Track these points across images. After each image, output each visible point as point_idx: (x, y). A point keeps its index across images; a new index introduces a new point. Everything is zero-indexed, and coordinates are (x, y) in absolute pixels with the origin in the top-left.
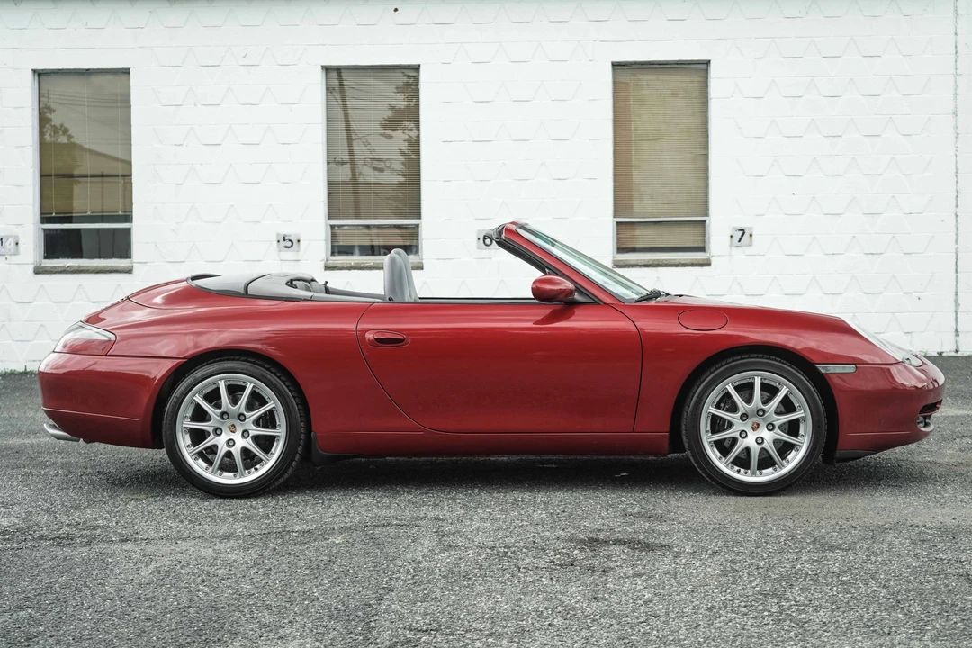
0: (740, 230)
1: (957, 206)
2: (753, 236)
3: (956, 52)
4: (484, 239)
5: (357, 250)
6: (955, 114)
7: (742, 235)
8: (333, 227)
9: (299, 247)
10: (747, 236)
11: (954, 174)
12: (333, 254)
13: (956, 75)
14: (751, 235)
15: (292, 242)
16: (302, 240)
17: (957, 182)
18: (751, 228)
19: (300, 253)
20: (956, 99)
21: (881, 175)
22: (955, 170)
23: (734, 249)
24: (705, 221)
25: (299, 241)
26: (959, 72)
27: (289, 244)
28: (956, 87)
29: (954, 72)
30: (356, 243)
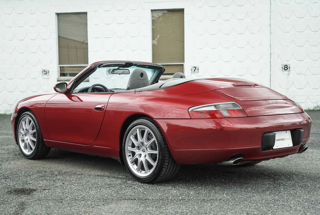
0: (195, 67)
1: (271, 58)
2: (199, 70)
3: (271, 3)
4: (109, 71)
5: (68, 75)
6: (270, 25)
7: (195, 69)
8: (60, 67)
9: (49, 74)
10: (197, 69)
11: (269, 47)
12: (61, 76)
13: (271, 12)
14: (198, 69)
15: (47, 72)
16: (50, 71)
17: (271, 50)
18: (198, 67)
19: (49, 76)
20: (270, 20)
21: (244, 48)
22: (270, 46)
23: (192, 74)
24: (183, 65)
25: (49, 72)
26: (271, 10)
27: (46, 73)
28: (271, 16)
29: (270, 10)
30: (68, 72)
